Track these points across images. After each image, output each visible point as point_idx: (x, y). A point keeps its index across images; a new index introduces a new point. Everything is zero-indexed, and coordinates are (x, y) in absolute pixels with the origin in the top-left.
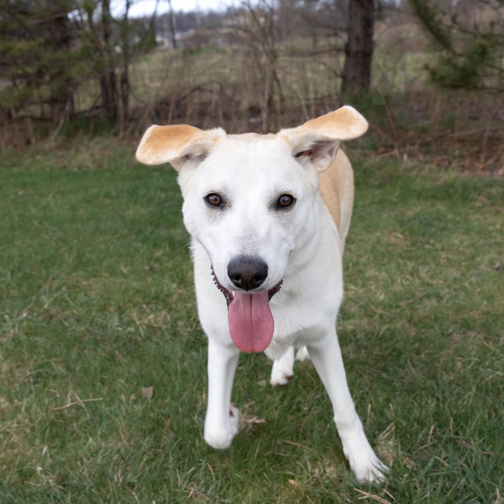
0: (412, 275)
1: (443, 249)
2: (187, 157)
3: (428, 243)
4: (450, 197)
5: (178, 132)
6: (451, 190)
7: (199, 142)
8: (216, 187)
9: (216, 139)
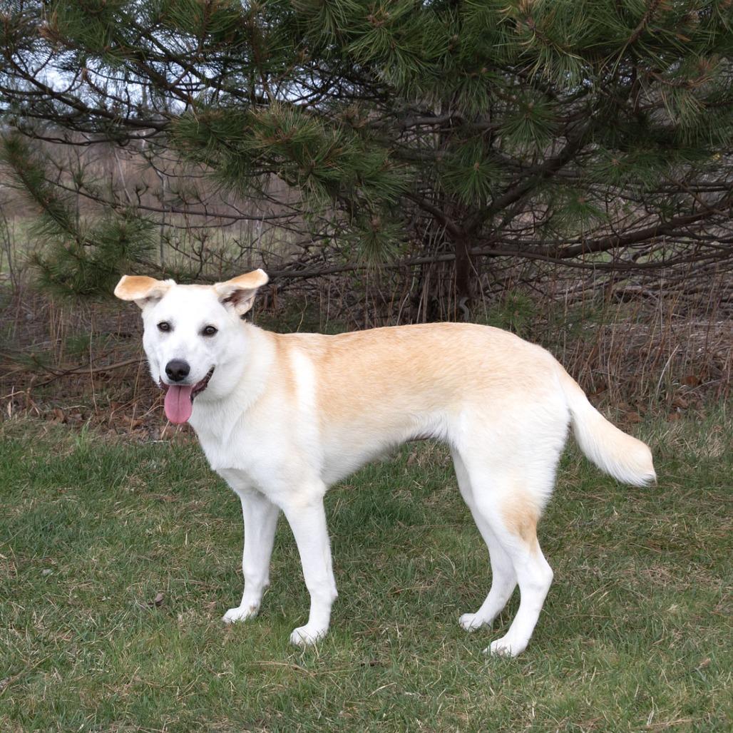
0: (19, 628)
1: (72, 575)
2: (148, 299)
3: (48, 567)
4: (84, 478)
5: (143, 281)
6: (85, 466)
7: (158, 288)
8: (166, 319)
9: (168, 288)
